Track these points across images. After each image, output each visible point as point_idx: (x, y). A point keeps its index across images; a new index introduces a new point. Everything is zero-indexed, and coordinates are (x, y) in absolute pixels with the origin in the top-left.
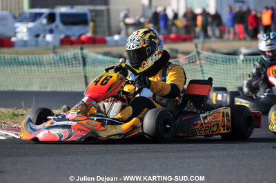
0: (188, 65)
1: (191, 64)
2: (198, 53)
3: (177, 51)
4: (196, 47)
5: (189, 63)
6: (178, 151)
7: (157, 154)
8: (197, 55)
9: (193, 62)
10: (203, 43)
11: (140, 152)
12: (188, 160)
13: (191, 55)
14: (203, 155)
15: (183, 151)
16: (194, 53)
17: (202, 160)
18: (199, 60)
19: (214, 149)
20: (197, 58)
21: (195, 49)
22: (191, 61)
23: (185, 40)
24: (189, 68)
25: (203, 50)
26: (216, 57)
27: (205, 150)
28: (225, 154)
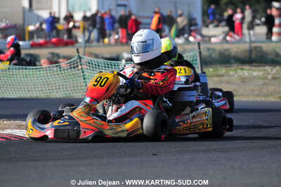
0: (69, 70)
1: (73, 69)
2: (80, 58)
3: (58, 56)
4: (78, 52)
5: (71, 68)
6: (58, 159)
7: (36, 162)
8: (79, 60)
9: (74, 67)
10: (85, 47)
11: (18, 161)
12: (67, 169)
13: (72, 60)
14: (82, 163)
15: (63, 159)
16: (76, 58)
17: (82, 168)
18: (81, 64)
19: (94, 156)
20: (79, 64)
21: (77, 54)
22: (72, 66)
23: (66, 44)
24: (70, 73)
25: (84, 55)
26: (98, 62)
27: (85, 158)
28: (105, 161)
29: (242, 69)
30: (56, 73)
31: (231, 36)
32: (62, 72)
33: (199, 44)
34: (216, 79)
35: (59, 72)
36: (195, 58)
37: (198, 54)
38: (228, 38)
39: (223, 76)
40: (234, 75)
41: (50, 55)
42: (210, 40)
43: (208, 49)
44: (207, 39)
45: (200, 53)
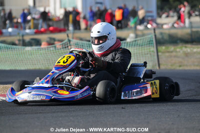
0: (62, 50)
1: (64, 49)
2: (69, 41)
3: (54, 40)
4: (68, 36)
5: (63, 48)
6: (54, 112)
7: (38, 115)
8: (68, 43)
9: (65, 47)
10: (73, 33)
11: (26, 114)
12: (60, 119)
13: (64, 42)
14: (71, 115)
15: (58, 112)
16: (66, 41)
17: (71, 118)
18: (70, 45)
19: (80, 110)
20: (69, 45)
21: (67, 38)
23: (60, 31)
24: (63, 52)
25: (73, 38)
26: (82, 43)
27: (74, 111)
28: (88, 113)
29: (186, 47)
30: (52, 52)
31: (178, 24)
32: (57, 51)
33: (154, 29)
34: (167, 54)
35: (54, 51)
36: (152, 39)
37: (154, 37)
38: (176, 25)
39: (172, 52)
40: (179, 52)
41: (48, 39)
42: (162, 27)
43: (161, 34)
44: (160, 26)
45: (155, 36)
